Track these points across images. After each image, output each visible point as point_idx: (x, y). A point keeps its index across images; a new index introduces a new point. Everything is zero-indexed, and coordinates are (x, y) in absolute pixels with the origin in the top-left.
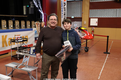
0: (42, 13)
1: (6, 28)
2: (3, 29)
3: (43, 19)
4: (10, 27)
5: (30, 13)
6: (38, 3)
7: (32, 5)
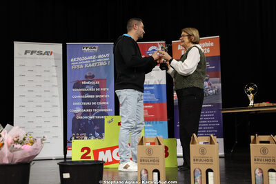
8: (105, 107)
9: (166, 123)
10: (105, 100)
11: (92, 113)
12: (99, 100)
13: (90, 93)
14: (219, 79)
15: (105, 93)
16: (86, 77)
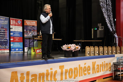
0: (116, 36)
1: (93, 55)
2: (91, 55)
3: (117, 42)
4: (96, 54)
5: (98, 36)
6: (111, 26)
7: (100, 27)
8: (7, 37)
9: (22, 43)
10: (6, 35)
11: (3, 39)
12: (5, 35)
13: (2, 32)
14: (36, 32)
15: (6, 33)
16: (1, 27)
